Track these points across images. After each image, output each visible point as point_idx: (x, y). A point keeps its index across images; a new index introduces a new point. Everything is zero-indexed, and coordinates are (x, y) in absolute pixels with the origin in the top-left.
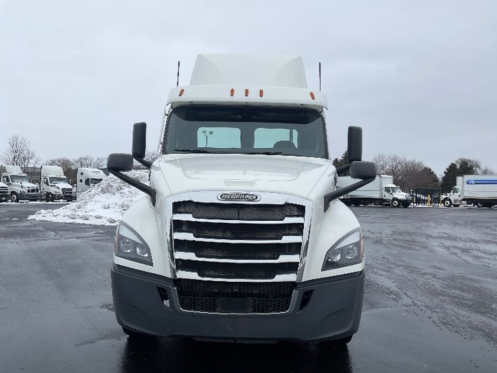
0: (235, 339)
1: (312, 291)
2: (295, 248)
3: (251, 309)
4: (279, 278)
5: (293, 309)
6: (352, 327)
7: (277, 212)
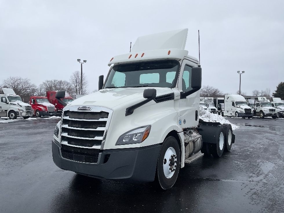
0: (87, 175)
1: (109, 155)
2: (101, 133)
3: (84, 160)
4: (95, 147)
5: (99, 163)
6: (133, 176)
7: (98, 115)
